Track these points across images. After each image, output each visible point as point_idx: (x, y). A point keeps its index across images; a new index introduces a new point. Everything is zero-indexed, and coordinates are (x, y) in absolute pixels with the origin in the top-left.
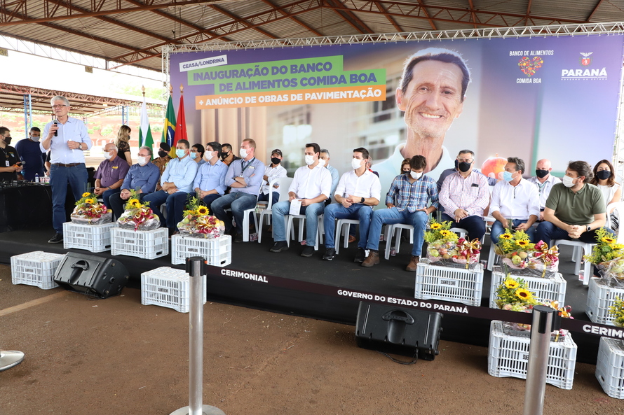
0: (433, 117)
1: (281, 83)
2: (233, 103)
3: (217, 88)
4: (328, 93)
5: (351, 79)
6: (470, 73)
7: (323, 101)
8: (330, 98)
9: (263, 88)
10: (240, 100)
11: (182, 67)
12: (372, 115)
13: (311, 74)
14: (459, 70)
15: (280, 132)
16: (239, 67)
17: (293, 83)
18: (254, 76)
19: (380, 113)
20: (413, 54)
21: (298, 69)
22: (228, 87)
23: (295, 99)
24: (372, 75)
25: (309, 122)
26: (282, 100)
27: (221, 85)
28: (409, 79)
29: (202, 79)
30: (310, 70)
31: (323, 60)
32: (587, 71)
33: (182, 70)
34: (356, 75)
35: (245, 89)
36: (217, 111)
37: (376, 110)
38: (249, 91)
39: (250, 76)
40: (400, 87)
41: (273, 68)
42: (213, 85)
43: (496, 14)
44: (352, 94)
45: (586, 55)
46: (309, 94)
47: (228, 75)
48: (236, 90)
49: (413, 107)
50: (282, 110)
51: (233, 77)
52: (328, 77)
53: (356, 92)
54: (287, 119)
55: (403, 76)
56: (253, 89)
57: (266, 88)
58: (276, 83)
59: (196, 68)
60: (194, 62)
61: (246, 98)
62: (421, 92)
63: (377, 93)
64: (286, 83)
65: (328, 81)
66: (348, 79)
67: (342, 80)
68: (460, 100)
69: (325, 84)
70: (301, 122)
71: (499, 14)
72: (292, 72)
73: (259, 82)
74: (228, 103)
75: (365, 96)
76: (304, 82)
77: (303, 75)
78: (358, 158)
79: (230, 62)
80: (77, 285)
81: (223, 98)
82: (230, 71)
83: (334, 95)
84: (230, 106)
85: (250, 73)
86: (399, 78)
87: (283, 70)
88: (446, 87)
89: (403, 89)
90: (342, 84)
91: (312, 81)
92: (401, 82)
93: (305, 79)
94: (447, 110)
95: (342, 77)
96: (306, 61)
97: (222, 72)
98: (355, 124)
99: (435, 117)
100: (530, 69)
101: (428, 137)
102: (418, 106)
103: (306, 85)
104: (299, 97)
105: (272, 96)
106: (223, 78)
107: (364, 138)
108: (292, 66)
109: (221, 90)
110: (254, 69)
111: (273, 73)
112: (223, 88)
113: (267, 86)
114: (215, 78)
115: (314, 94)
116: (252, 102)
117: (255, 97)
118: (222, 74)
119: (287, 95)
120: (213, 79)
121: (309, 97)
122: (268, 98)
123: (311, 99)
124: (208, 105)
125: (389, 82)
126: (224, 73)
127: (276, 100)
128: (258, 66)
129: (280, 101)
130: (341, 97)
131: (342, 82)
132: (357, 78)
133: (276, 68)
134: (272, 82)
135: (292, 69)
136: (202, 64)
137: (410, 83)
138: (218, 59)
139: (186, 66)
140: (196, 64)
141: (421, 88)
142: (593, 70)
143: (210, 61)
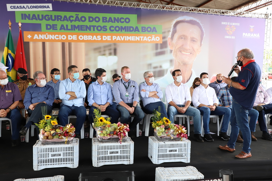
0: (187, 53)
1: (95, 28)
2: (58, 39)
3: (43, 27)
4: (128, 37)
5: (142, 29)
6: (204, 32)
7: (124, 41)
8: (129, 40)
9: (82, 30)
10: (64, 37)
12: (155, 51)
13: (116, 24)
14: (199, 30)
15: (96, 60)
16: (62, 14)
17: (104, 28)
18: (75, 21)
19: (159, 50)
20: (176, 18)
21: (108, 20)
22: (53, 27)
23: (106, 39)
25: (115, 54)
26: (96, 39)
28: (174, 32)
29: (29, 19)
30: (116, 22)
31: (125, 16)
32: (252, 34)
33: (9, 9)
34: (145, 28)
35: (67, 29)
36: (44, 44)
37: (157, 48)
38: (71, 31)
39: (71, 21)
40: (170, 36)
41: (89, 17)
42: (41, 24)
44: (143, 38)
45: (252, 27)
46: (116, 37)
47: (53, 18)
48: (61, 29)
49: (177, 48)
50: (96, 45)
51: (58, 20)
52: (128, 27)
53: (145, 37)
54: (100, 52)
55: (171, 30)
56: (74, 30)
57: (84, 30)
58: (92, 28)
59: (24, 10)
60: (22, 5)
61: (69, 36)
62: (181, 40)
63: (158, 39)
64: (99, 28)
65: (128, 29)
66: (140, 29)
67: (137, 29)
68: (200, 45)
69: (126, 31)
70: (110, 54)
72: (103, 22)
73: (78, 26)
74: (53, 39)
75: (150, 40)
76: (112, 29)
77: (110, 24)
79: (54, 9)
81: (49, 34)
82: (55, 16)
83: (132, 38)
84: (55, 40)
85: (71, 19)
86: (169, 31)
87: (97, 19)
88: (193, 38)
89: (172, 37)
90: (137, 32)
91: (117, 29)
92: (171, 33)
93: (113, 27)
94: (194, 50)
95: (137, 27)
96: (113, 16)
97: (48, 16)
100: (230, 31)
101: (185, 64)
102: (180, 47)
103: (113, 30)
104: (108, 38)
105: (89, 36)
106: (49, 20)
107: (150, 65)
108: (103, 18)
109: (47, 29)
110: (75, 17)
111: (90, 21)
112: (49, 27)
113: (85, 29)
114: (42, 19)
115: (118, 37)
116: (74, 39)
117: (76, 36)
118: (48, 17)
119: (100, 36)
120: (40, 20)
121: (115, 38)
122: (86, 37)
123: (117, 40)
124: (36, 39)
125: (164, 33)
126: (50, 17)
127: (92, 39)
128: (78, 15)
129: (95, 40)
130: (136, 40)
131: (137, 31)
132: (146, 29)
133: (92, 18)
134: (89, 27)
135: (103, 20)
136: (29, 7)
137: (175, 34)
138: (44, 6)
139: (14, 7)
140: (24, 7)
141: (181, 37)
142: (254, 34)
143: (37, 6)
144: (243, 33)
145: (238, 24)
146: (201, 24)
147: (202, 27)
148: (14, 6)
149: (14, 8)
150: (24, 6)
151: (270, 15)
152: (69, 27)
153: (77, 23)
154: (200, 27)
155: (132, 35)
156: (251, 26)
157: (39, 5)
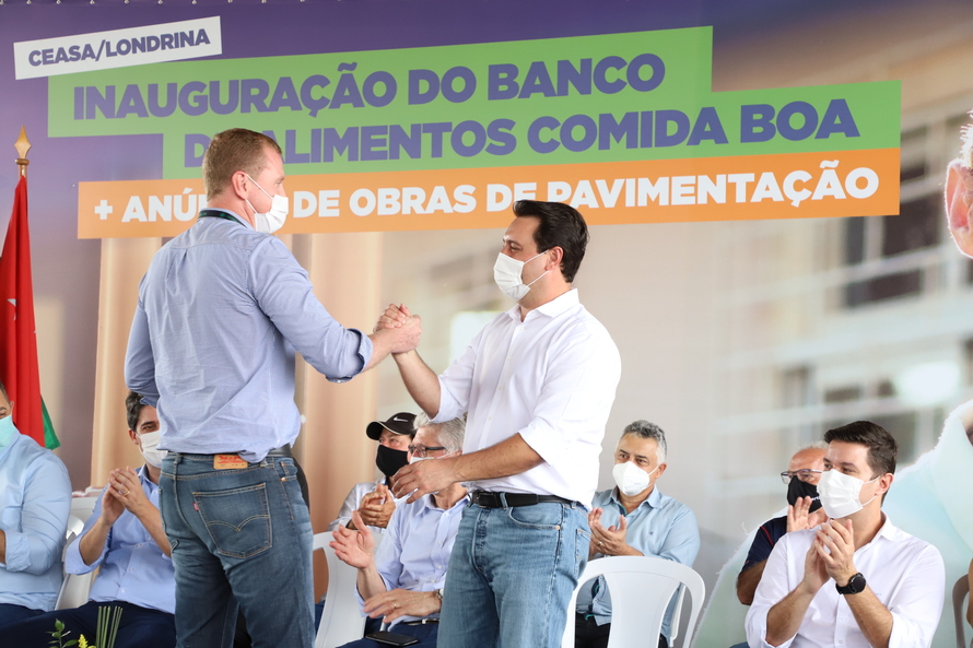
1: (447, 137)
3: (173, 153)
4: (644, 182)
5: (747, 123)
7: (621, 213)
8: (653, 204)
9: (368, 156)
11: (26, 59)
12: (839, 276)
13: (573, 103)
15: (439, 340)
16: (269, 68)
17: (498, 138)
18: (336, 104)
19: (874, 266)
21: (520, 80)
24: (839, 107)
26: (448, 209)
27: (191, 140)
29: (109, 114)
30: (571, 87)
31: (628, 44)
33: (24, 70)
34: (767, 110)
35: (294, 157)
37: (854, 252)
38: (311, 165)
39: (316, 106)
40: (965, 157)
41: (415, 76)
42: (161, 136)
44: (751, 188)
47: (224, 99)
50: (447, 247)
51: (246, 109)
52: (647, 115)
53: (768, 178)
54: (467, 287)
56: (329, 158)
57: (381, 156)
58: (426, 139)
59: (88, 65)
61: (301, 197)
63: (862, 183)
64: (469, 139)
65: (646, 131)
66: (732, 125)
67: (708, 127)
69: (631, 144)
72: (494, 94)
73: (352, 132)
75: (805, 194)
76: (546, 135)
77: (539, 105)
78: (846, 468)
79: (231, 48)
82: (233, 84)
83: (674, 190)
85: (317, 93)
87: (458, 85)
90: (708, 145)
91: (579, 133)
93: (550, 122)
95: (708, 115)
96: (554, 51)
97: (199, 86)
98: (764, 312)
103: (551, 146)
105: (408, 191)
106: (201, 110)
107: (800, 373)
108: (494, 70)
109: (188, 161)
110: (335, 78)
111: (415, 98)
112: (199, 150)
113: (387, 148)
114: (168, 111)
115: (584, 186)
116: (323, 213)
117: (336, 193)
118: (196, 93)
119: (471, 189)
120: (159, 112)
122: (389, 197)
124: (134, 221)
125: (913, 135)
126: (206, 92)
127: (425, 205)
128: (353, 66)
129: (439, 213)
130: (703, 200)
131: (707, 136)
132: (774, 121)
133: (429, 75)
134: (408, 132)
135: (494, 81)
136: (113, 49)
138: (183, 34)
139: (45, 57)
140: (88, 51)
143: (150, 39)
148: (45, 52)
149: (45, 62)
150: (88, 47)
153: (344, 118)
155: (672, 170)
157: (158, 30)
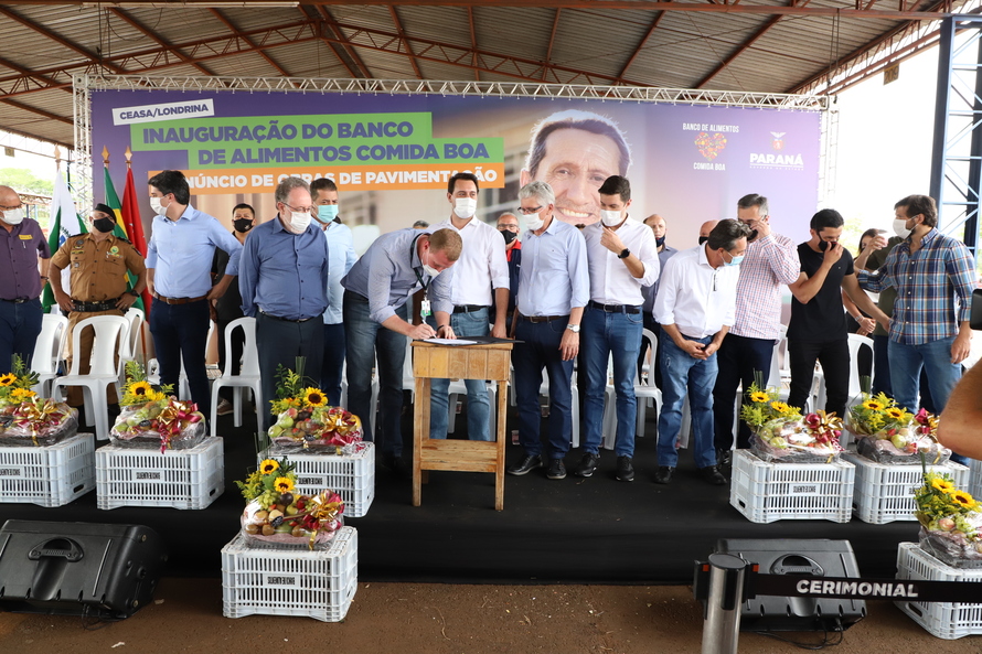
0: (578, 215)
1: (321, 153)
2: (227, 185)
3: (193, 158)
4: (406, 173)
5: (447, 151)
6: (629, 151)
7: (397, 186)
8: (410, 182)
9: (285, 160)
10: (241, 181)
11: (118, 116)
12: (484, 211)
13: (374, 141)
14: (614, 146)
16: (238, 122)
17: (344, 154)
18: (269, 138)
19: (496, 207)
20: (545, 117)
21: (352, 130)
22: (216, 157)
23: (347, 182)
24: (481, 146)
25: (373, 219)
27: (201, 153)
28: (540, 155)
29: (161, 140)
30: (374, 134)
31: (398, 117)
32: (780, 157)
33: (118, 121)
34: (454, 146)
35: (250, 160)
37: (489, 202)
38: (259, 164)
39: (260, 139)
40: (527, 167)
41: (305, 127)
42: (187, 150)
43: (579, 72)
45: (778, 135)
46: (373, 174)
47: (216, 134)
48: (233, 161)
51: (227, 139)
52: (406, 146)
55: (531, 150)
56: (267, 161)
57: (291, 160)
58: (311, 154)
59: (149, 119)
60: (145, 108)
61: (254, 177)
62: (559, 177)
63: (491, 176)
64: (330, 154)
65: (406, 153)
66: (441, 151)
67: (431, 152)
69: (400, 158)
70: (360, 221)
71: (584, 73)
72: (341, 136)
73: (277, 150)
74: (216, 186)
76: (364, 153)
77: (360, 141)
79: (219, 112)
80: (58, 600)
81: (206, 175)
82: (220, 129)
83: (418, 176)
84: (220, 190)
85: (260, 133)
86: (524, 154)
87: (325, 131)
88: (597, 171)
89: (532, 170)
90: (431, 159)
91: (378, 153)
92: (529, 159)
93: (366, 148)
95: (431, 147)
96: (366, 118)
97: (205, 129)
99: (582, 215)
100: (710, 150)
103: (367, 158)
104: (355, 178)
106: (205, 140)
108: (340, 126)
109: (202, 162)
110: (268, 127)
111: (305, 136)
112: (206, 157)
113: (294, 157)
114: (190, 140)
115: (381, 174)
116: (266, 184)
117: (271, 176)
118: (203, 132)
120: (186, 140)
121: (373, 179)
123: (377, 182)
125: (508, 158)
126: (208, 132)
128: (277, 122)
130: (430, 181)
131: (431, 155)
132: (457, 151)
133: (311, 127)
134: (303, 150)
135: (340, 131)
136: (162, 112)
137: (542, 162)
138: (195, 106)
139: (128, 115)
140: (149, 113)
141: (560, 170)
142: (787, 157)
143: (179, 108)
144: (752, 155)
145: (735, 129)
146: (619, 132)
147: (624, 139)
148: (128, 113)
149: (128, 118)
150: (149, 111)
151: (835, 102)
152: (255, 155)
153: (273, 144)
154: (617, 140)
155: (418, 168)
156: (774, 134)
157: (183, 104)
